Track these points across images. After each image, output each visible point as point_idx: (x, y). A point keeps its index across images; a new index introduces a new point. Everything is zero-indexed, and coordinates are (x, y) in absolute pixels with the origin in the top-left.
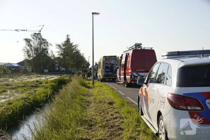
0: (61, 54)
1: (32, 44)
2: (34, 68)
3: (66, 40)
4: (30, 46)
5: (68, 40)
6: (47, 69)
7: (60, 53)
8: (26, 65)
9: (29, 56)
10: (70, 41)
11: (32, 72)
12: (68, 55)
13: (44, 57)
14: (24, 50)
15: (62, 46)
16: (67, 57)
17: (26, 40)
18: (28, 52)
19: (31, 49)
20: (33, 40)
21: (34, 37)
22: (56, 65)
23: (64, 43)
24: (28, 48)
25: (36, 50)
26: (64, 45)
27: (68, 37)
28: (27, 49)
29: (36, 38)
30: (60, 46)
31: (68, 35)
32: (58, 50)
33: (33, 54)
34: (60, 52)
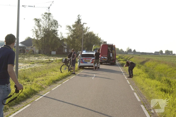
1: (42, 25)
2: (42, 49)
3: (77, 20)
4: (39, 26)
6: (54, 51)
7: (70, 35)
8: (33, 46)
9: (37, 36)
10: (80, 22)
11: (39, 53)
12: (77, 37)
13: (53, 38)
14: (33, 30)
15: (72, 27)
16: (77, 39)
17: (36, 20)
18: (37, 32)
19: (40, 30)
20: (43, 20)
21: (44, 17)
22: (65, 47)
23: (74, 24)
24: (37, 28)
25: (45, 30)
26: (74, 26)
27: (79, 17)
28: (36, 30)
29: (46, 18)
30: (70, 27)
31: (79, 15)
33: (41, 34)
34: (69, 33)
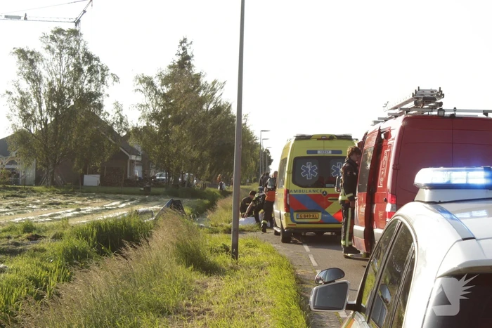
0: (155, 116)
1: (45, 74)
2: (44, 166)
3: (178, 59)
4: (35, 79)
5: (185, 62)
6: (93, 172)
7: (150, 110)
8: (13, 154)
9: (27, 118)
10: (190, 66)
11: (38, 181)
12: (177, 121)
13: (85, 124)
14: (10, 93)
15: (157, 82)
16: (176, 128)
17: (22, 54)
18: (24, 102)
19: (37, 93)
20: (46, 55)
21: (53, 45)
22: (133, 158)
23: (167, 72)
24: (26, 86)
25: (56, 96)
26: (166, 81)
27: (184, 49)
28: (22, 93)
29: (61, 48)
30: (150, 83)
31: (184, 41)
32: (142, 98)
33: (43, 113)
34: (147, 105)
